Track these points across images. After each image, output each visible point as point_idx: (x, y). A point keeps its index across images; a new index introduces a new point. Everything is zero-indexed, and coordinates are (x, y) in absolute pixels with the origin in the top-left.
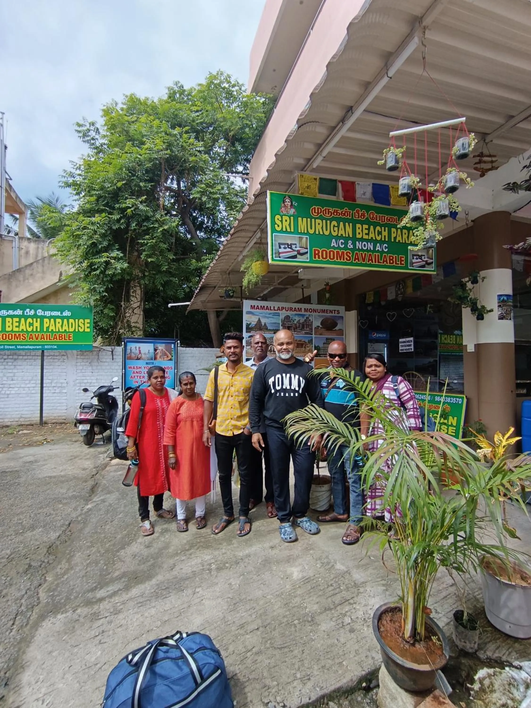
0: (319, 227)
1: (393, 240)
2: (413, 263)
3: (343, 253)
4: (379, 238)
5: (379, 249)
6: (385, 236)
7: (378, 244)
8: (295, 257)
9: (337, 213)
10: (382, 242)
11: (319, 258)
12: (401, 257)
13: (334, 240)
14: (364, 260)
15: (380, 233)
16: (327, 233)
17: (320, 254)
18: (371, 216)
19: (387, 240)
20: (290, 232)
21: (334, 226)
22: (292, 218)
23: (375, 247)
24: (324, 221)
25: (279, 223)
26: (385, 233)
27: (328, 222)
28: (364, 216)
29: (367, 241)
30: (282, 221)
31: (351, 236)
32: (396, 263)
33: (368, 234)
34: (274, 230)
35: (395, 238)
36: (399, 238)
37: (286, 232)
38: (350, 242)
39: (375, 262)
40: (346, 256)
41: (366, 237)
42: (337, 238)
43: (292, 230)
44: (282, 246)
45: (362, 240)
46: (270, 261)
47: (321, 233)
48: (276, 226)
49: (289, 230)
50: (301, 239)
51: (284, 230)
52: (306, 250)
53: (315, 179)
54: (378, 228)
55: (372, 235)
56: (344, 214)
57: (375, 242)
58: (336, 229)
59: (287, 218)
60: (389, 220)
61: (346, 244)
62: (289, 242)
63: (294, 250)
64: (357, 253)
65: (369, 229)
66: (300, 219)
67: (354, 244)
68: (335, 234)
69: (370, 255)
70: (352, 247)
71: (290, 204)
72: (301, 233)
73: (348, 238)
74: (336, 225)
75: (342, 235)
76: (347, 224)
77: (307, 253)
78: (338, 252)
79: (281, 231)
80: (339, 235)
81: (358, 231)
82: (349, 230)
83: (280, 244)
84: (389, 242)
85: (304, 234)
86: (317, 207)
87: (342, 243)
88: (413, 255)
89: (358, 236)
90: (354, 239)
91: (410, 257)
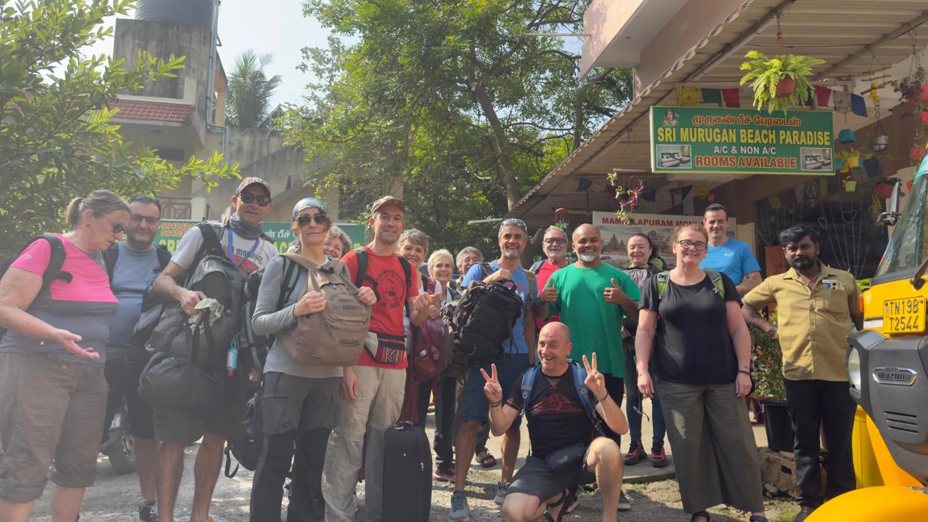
0: (701, 136)
1: (781, 142)
2: (806, 165)
3: (726, 159)
4: (765, 142)
5: (766, 152)
6: (772, 139)
7: (765, 148)
8: (677, 165)
9: (719, 120)
10: (768, 146)
11: (701, 165)
12: (792, 160)
13: (717, 147)
14: (749, 165)
15: (766, 136)
16: (709, 140)
17: (703, 161)
18: (757, 120)
19: (774, 142)
20: (673, 143)
21: (717, 133)
22: (674, 129)
23: (761, 151)
24: (706, 129)
25: (662, 135)
26: (772, 136)
27: (711, 130)
28: (749, 121)
29: (753, 145)
30: (664, 133)
31: (735, 141)
32: (786, 166)
33: (753, 138)
34: (656, 142)
35: (784, 140)
36: (788, 140)
37: (669, 142)
38: (734, 148)
39: (762, 165)
40: (730, 162)
41: (752, 141)
42: (720, 144)
43: (675, 140)
44: (665, 156)
45: (747, 144)
46: (653, 171)
47: (704, 141)
48: (659, 138)
49: (671, 140)
50: (683, 148)
51: (667, 140)
52: (688, 158)
53: (697, 90)
54: (764, 132)
55: (757, 139)
56: (727, 121)
57: (760, 145)
58: (719, 136)
59: (670, 130)
60: (777, 122)
61: (730, 150)
62: (672, 152)
63: (677, 159)
64: (741, 159)
65: (754, 134)
66: (682, 129)
67: (738, 149)
68: (717, 141)
69: (756, 159)
70: (736, 152)
71: (672, 116)
72: (683, 143)
73: (733, 144)
74: (719, 132)
75: (725, 141)
76: (730, 130)
77: (689, 161)
78: (721, 159)
79: (664, 142)
80: (722, 141)
81: (742, 136)
82: (733, 136)
83: (663, 154)
84: (777, 145)
85: (686, 143)
86: (698, 117)
87: (725, 150)
88: (806, 157)
89: (743, 141)
90: (738, 144)
91: (802, 158)
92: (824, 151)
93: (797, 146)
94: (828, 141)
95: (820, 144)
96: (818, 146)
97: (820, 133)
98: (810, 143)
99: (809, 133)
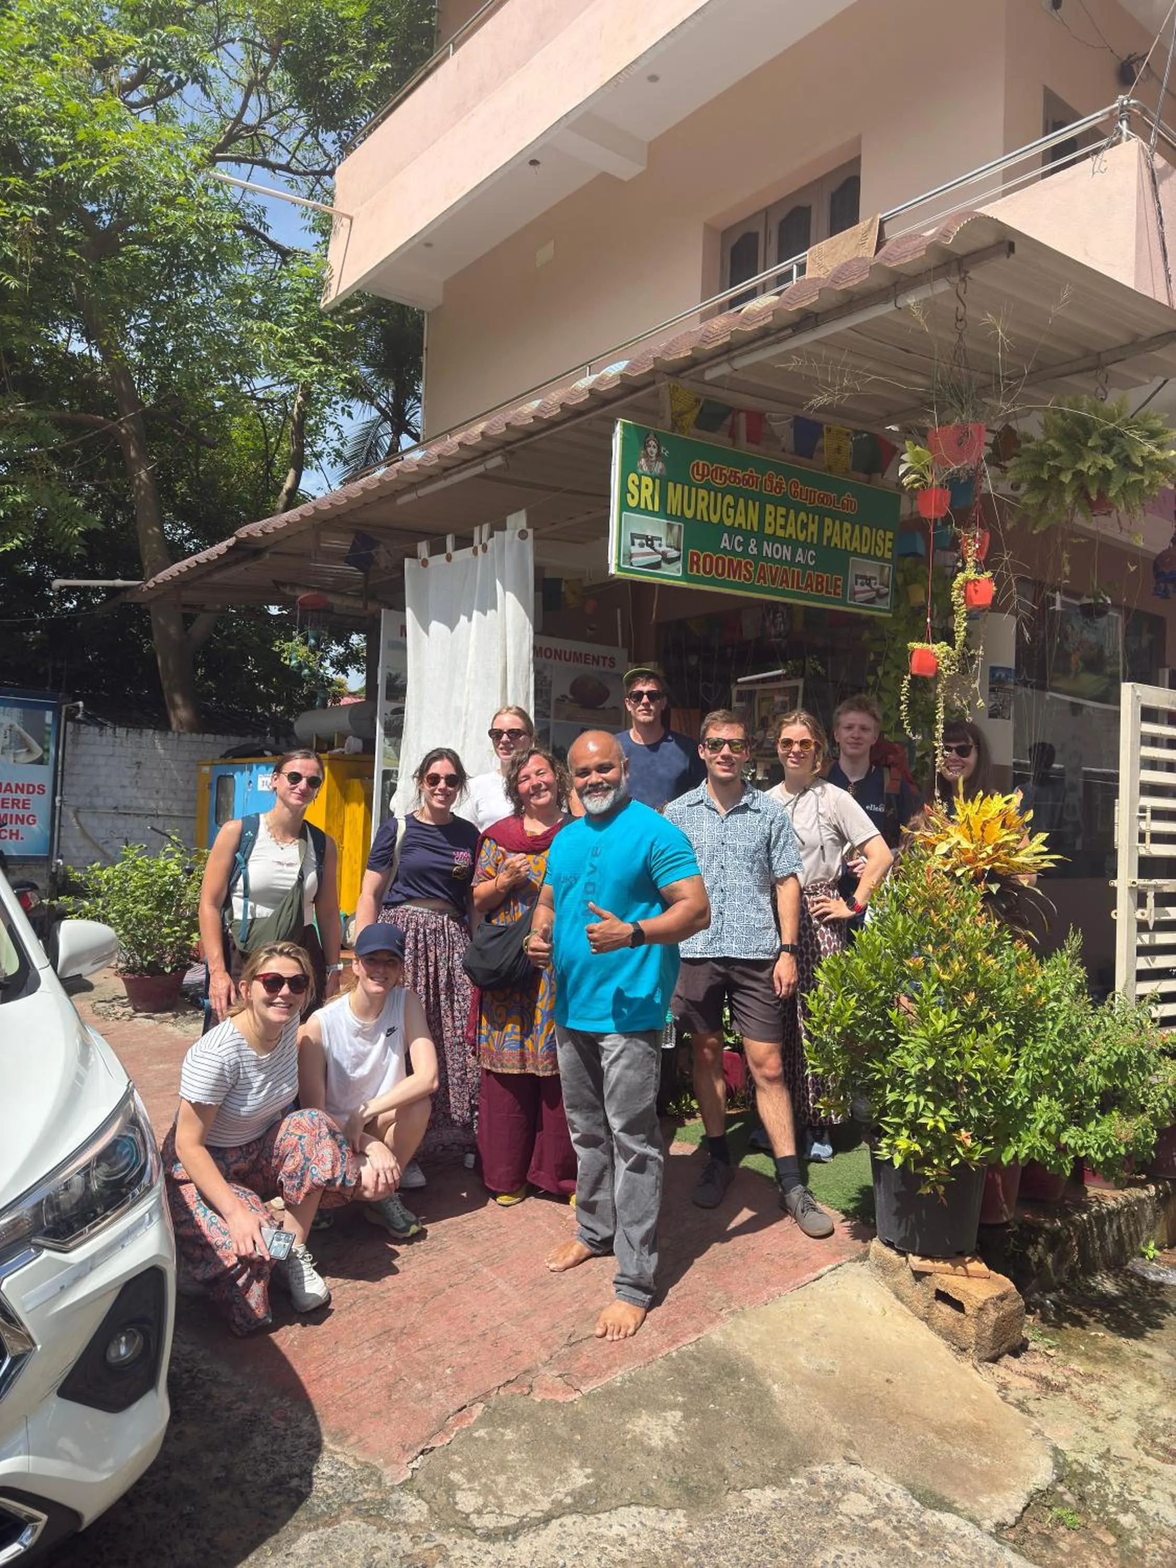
0: (702, 506)
1: (825, 543)
2: (855, 593)
3: (739, 563)
4: (802, 537)
5: (801, 559)
6: (812, 534)
7: (800, 550)
8: (657, 565)
9: (735, 477)
10: (806, 546)
11: (698, 571)
12: (837, 580)
13: (726, 535)
14: (773, 582)
15: (804, 526)
16: (715, 519)
17: (701, 564)
18: (793, 489)
19: (815, 541)
20: (653, 514)
21: (729, 506)
23: (794, 555)
24: (712, 493)
25: (635, 491)
26: (813, 528)
27: (719, 495)
28: (781, 488)
29: (783, 541)
30: (639, 487)
31: (756, 529)
32: (827, 592)
33: (784, 527)
34: (623, 505)
35: (829, 539)
36: (835, 540)
37: (646, 511)
38: (753, 542)
39: (793, 586)
40: (743, 572)
41: (780, 533)
42: (733, 531)
43: (656, 508)
44: (637, 542)
45: (773, 538)
46: (612, 572)
47: (706, 519)
48: (628, 497)
49: (650, 507)
50: (669, 528)
51: (643, 506)
52: (677, 553)
53: (696, 400)
54: (803, 516)
55: (791, 530)
56: (748, 482)
57: (794, 544)
58: (731, 511)
60: (822, 500)
61: (745, 544)
62: (649, 534)
63: (657, 552)
64: (763, 566)
65: (786, 517)
66: (671, 485)
67: (759, 546)
68: (728, 522)
69: (785, 571)
70: (755, 552)
71: (655, 451)
72: (671, 516)
73: (751, 533)
74: (732, 504)
75: (740, 525)
76: (750, 502)
77: (678, 558)
78: (731, 561)
79: (638, 509)
80: (736, 525)
81: (768, 519)
82: (754, 515)
83: (633, 537)
84: (818, 547)
85: (676, 517)
86: (701, 463)
87: (740, 544)
88: (857, 577)
89: (769, 530)
90: (761, 537)
91: (851, 579)
92: (883, 567)
93: (847, 554)
94: (889, 550)
95: (879, 554)
96: (875, 558)
97: (881, 532)
98: (865, 550)
99: (866, 530)
